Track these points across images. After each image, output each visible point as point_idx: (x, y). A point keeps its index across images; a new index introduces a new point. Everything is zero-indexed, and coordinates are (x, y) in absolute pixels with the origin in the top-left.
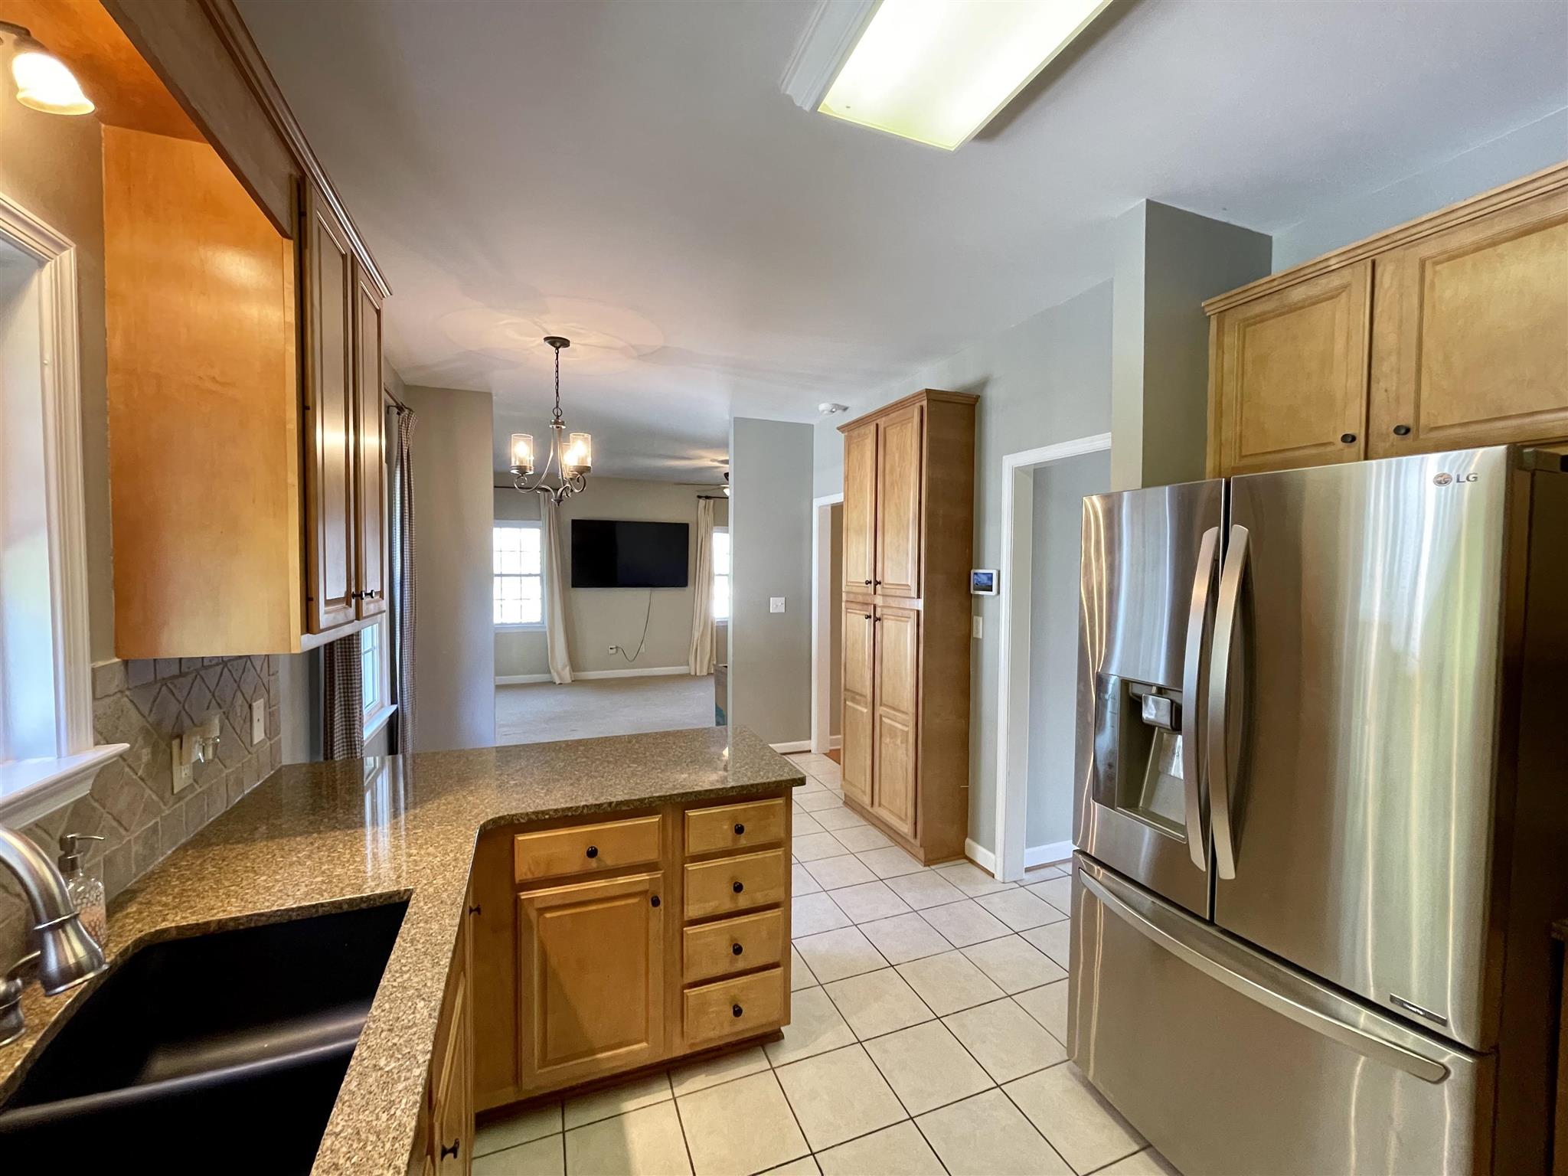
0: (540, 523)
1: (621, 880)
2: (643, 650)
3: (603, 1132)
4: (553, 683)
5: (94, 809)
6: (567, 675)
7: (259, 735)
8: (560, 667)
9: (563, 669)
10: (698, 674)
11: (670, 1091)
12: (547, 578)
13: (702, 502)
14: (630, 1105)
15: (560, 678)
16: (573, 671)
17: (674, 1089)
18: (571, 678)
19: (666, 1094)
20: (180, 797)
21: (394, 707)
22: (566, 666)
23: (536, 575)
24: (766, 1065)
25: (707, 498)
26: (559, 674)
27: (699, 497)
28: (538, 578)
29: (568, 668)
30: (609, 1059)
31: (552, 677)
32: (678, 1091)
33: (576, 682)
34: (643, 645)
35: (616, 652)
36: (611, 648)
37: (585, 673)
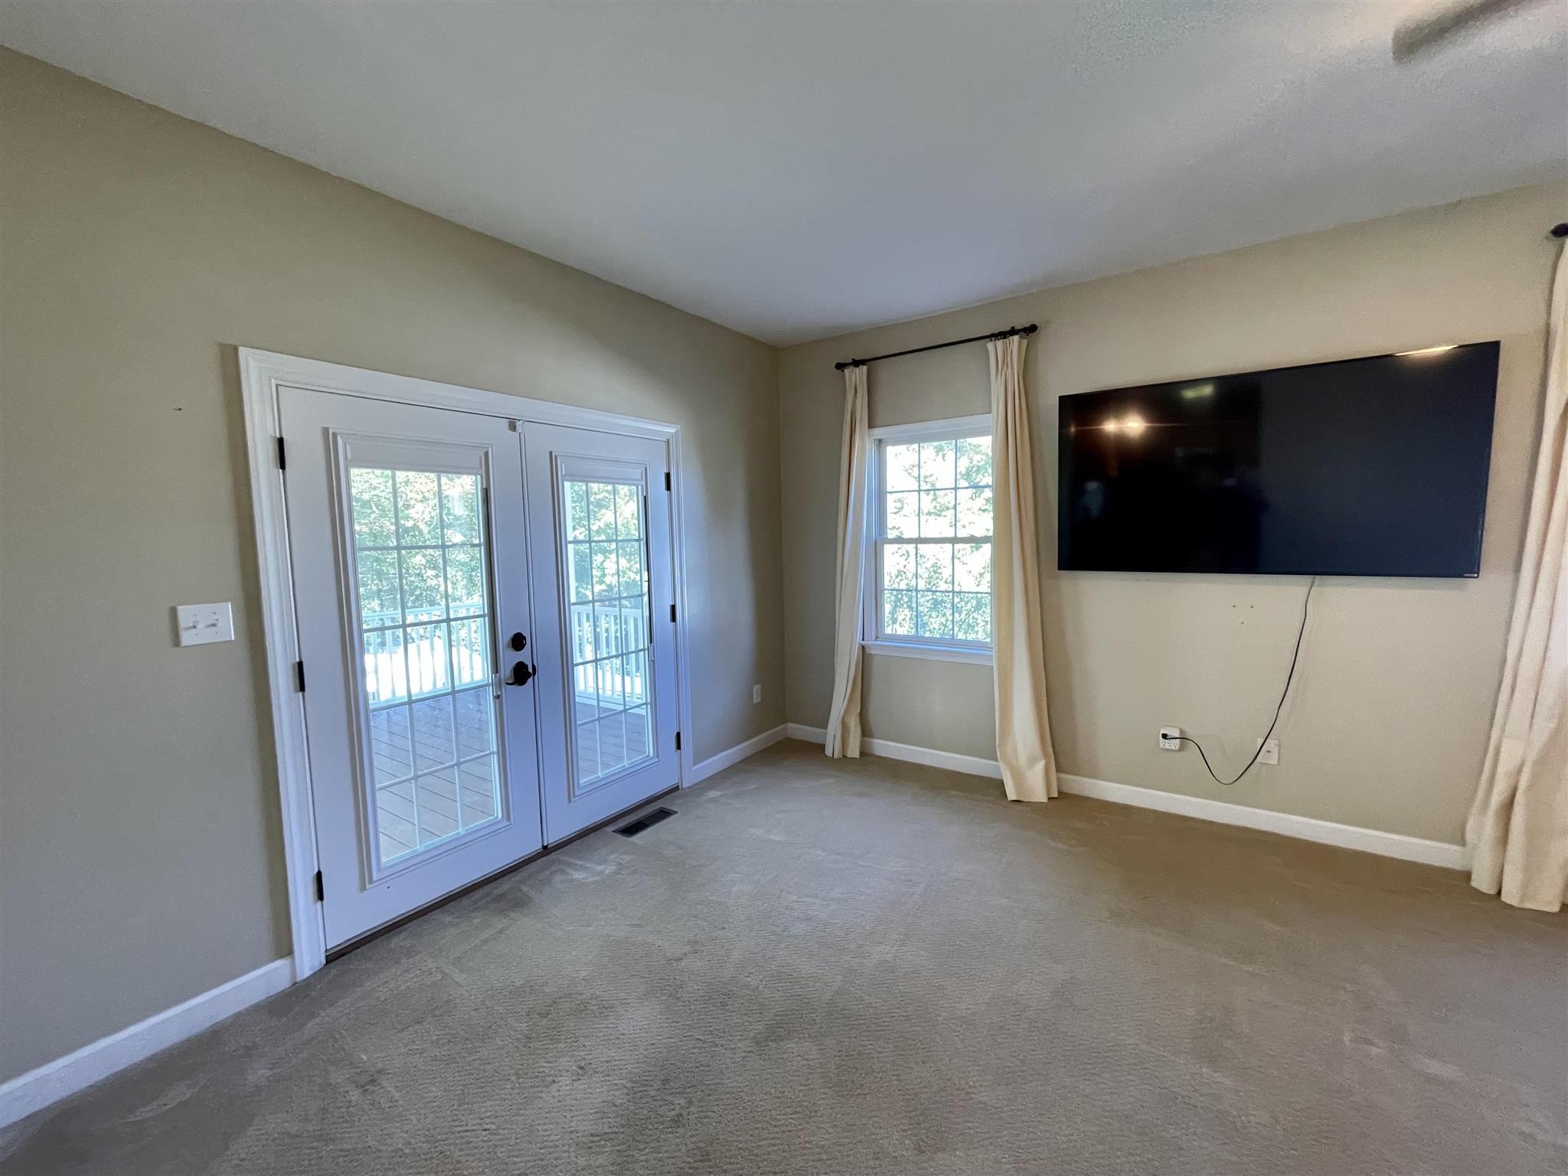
2: (1271, 757)
6: (1039, 783)
9: (1032, 762)
16: (1059, 770)
23: (983, 540)
28: (987, 545)
29: (1041, 764)
34: (1271, 743)
35: (1182, 748)
36: (1165, 736)
37: (1086, 782)
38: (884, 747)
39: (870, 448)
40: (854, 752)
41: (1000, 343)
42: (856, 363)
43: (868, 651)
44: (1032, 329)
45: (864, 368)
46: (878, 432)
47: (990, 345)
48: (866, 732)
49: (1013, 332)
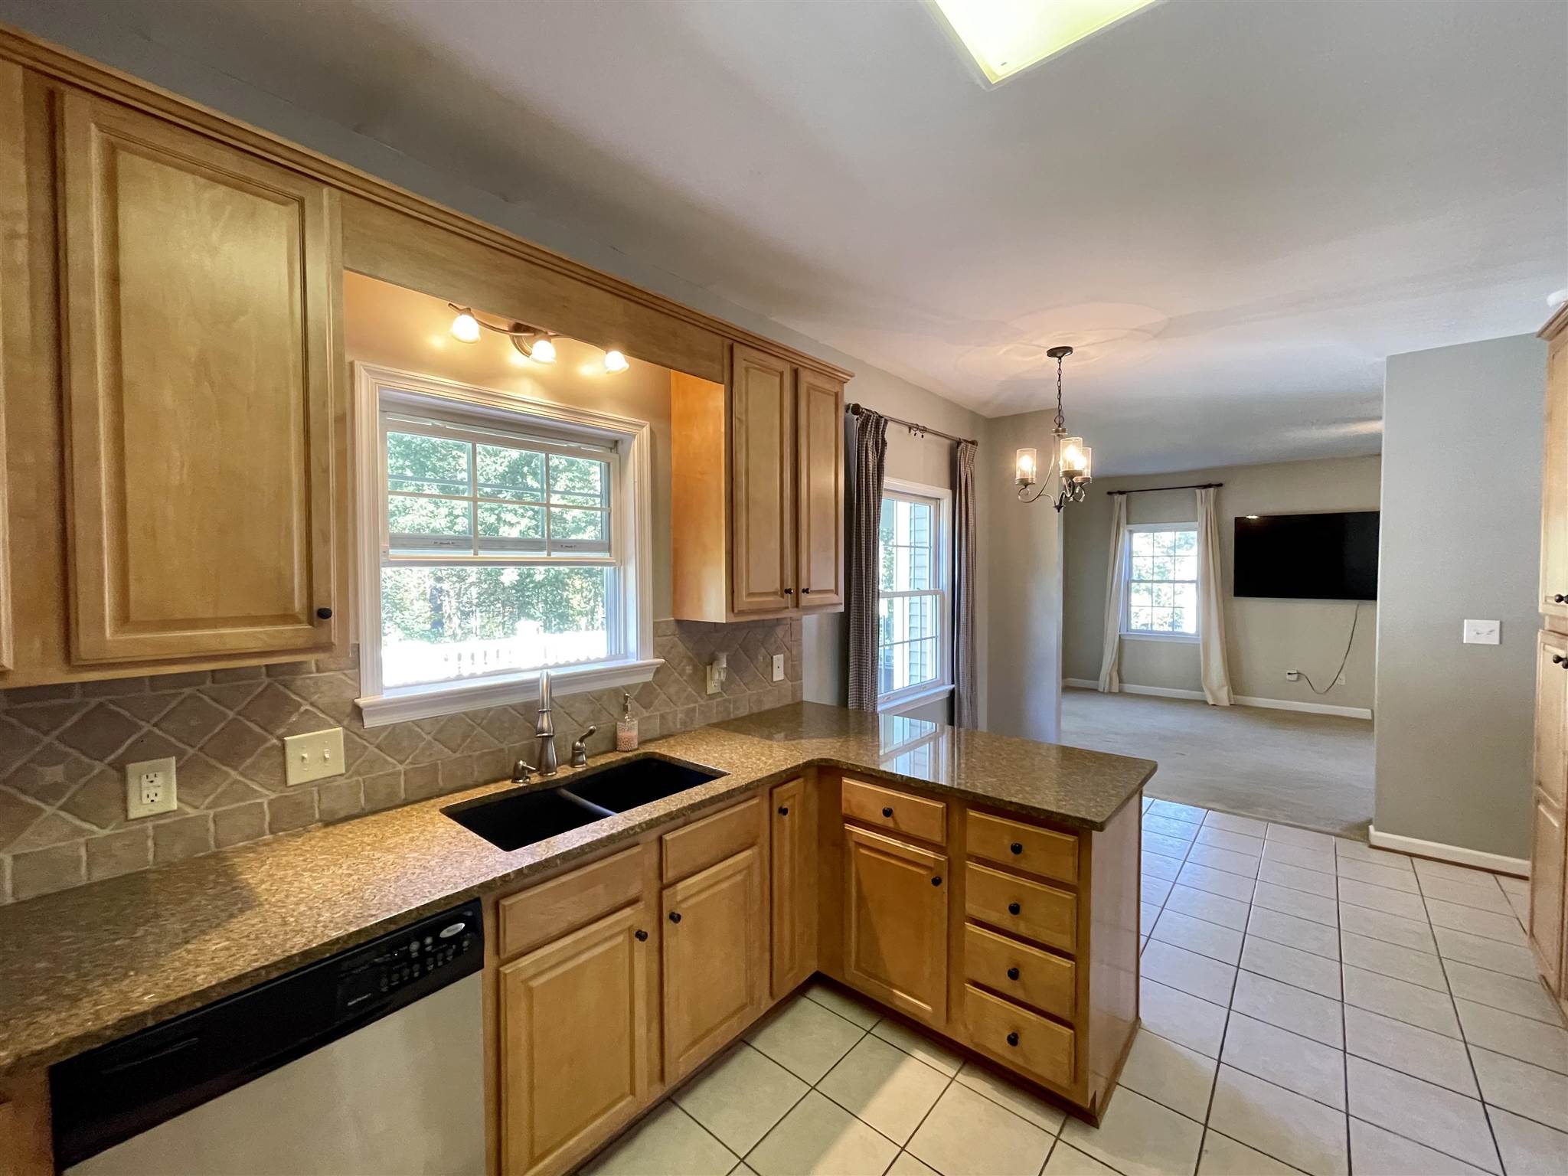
0: (1196, 525)
1: (912, 848)
2: (1342, 680)
3: (889, 1053)
4: (1205, 703)
5: (655, 689)
6: (1224, 696)
7: (778, 675)
8: (1215, 686)
9: (1221, 687)
11: (955, 1072)
12: (1204, 582)
14: (920, 1054)
15: (1215, 697)
16: (1235, 693)
17: (959, 1074)
18: (1230, 701)
19: (952, 1072)
20: (712, 697)
21: (953, 686)
22: (1224, 686)
23: (1192, 582)
24: (1055, 1130)
26: (1212, 693)
28: (1194, 585)
29: (1226, 688)
30: (901, 998)
31: (1204, 696)
32: (961, 1077)
33: (1234, 707)
34: (1342, 676)
35: (1298, 679)
36: (1289, 673)
37: (1248, 698)
38: (1129, 688)
39: (1127, 534)
40: (1115, 689)
41: (1204, 491)
42: (1121, 493)
43: (1122, 637)
44: (1220, 485)
45: (1125, 496)
46: (1131, 527)
47: (1198, 491)
48: (1121, 681)
49: (1210, 486)
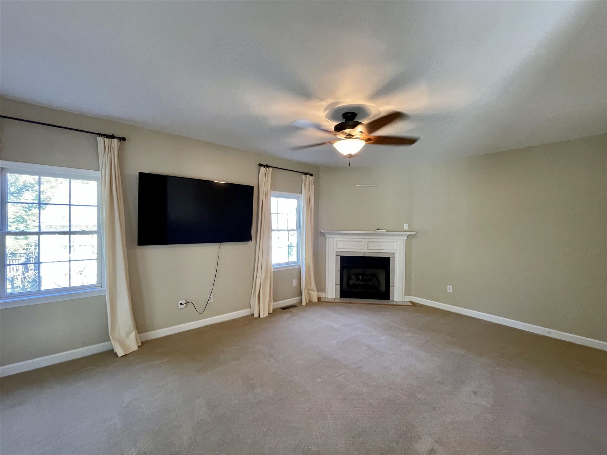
0: (98, 174)
2: (211, 301)
6: (132, 342)
8: (123, 333)
9: (128, 335)
10: (261, 316)
12: (107, 235)
13: (262, 168)
15: (123, 346)
16: (139, 333)
22: (131, 332)
23: (93, 232)
25: (266, 166)
26: (120, 343)
27: (260, 165)
28: (95, 236)
29: (134, 333)
34: (211, 296)
35: (186, 306)
36: (181, 304)
37: (152, 333)
41: (106, 140)
44: (123, 139)
47: (99, 138)
49: (113, 137)
